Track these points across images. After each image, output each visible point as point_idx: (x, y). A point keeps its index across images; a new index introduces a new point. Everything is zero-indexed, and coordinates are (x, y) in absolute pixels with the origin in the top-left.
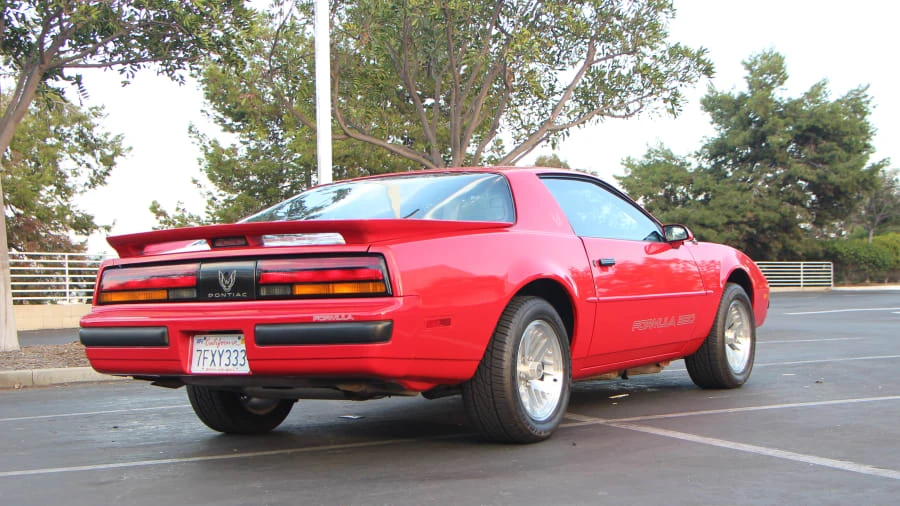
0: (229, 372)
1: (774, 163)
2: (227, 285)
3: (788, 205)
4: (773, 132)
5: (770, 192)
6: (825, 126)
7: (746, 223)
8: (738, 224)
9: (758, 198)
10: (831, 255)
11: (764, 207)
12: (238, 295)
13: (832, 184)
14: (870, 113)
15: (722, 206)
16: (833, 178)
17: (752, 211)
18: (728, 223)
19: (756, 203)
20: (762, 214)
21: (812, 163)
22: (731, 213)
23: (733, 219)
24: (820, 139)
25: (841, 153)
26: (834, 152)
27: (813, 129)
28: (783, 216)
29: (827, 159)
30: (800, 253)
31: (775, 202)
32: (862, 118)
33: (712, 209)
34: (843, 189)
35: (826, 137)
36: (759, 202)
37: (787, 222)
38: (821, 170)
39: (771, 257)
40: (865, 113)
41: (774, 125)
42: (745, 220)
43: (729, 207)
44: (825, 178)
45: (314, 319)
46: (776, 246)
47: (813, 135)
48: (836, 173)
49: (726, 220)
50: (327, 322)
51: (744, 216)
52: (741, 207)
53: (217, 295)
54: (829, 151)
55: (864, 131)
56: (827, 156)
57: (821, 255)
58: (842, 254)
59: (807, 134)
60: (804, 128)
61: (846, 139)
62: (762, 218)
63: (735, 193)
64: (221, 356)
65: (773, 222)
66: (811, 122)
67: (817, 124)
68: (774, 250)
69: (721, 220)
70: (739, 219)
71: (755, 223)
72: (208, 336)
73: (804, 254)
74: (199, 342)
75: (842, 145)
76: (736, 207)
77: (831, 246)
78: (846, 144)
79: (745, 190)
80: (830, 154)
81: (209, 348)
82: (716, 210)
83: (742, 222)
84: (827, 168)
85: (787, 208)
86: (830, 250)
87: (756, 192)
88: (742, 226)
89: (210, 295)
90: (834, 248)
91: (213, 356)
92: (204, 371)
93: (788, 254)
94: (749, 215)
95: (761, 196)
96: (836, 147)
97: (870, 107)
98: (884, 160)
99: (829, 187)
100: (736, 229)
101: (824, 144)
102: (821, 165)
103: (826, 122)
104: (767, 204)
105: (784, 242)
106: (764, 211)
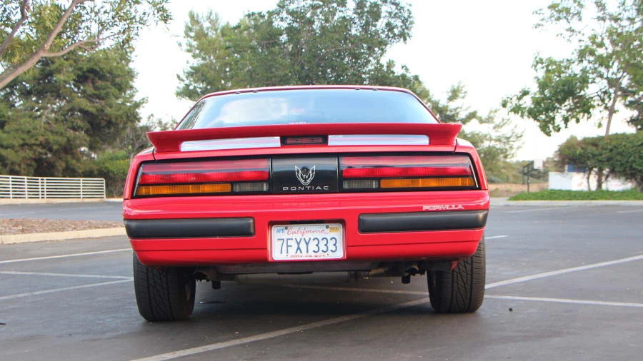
0: (318, 258)
1: (59, 96)
2: (305, 180)
3: (72, 131)
4: (59, 71)
5: (56, 120)
6: (101, 69)
7: (38, 145)
8: (30, 146)
9: (47, 125)
10: (103, 173)
11: (52, 132)
12: (319, 188)
13: (107, 116)
14: (133, 61)
15: (17, 130)
16: (108, 110)
17: (42, 135)
18: (22, 146)
19: (45, 129)
20: (52, 138)
21: (90, 98)
22: (24, 136)
23: (27, 141)
24: (97, 79)
25: (114, 90)
26: (109, 90)
27: (91, 71)
28: (69, 140)
29: (103, 95)
30: (80, 171)
31: (61, 128)
32: (127, 65)
33: (8, 133)
34: (114, 120)
35: (102, 78)
36: (48, 128)
37: (71, 145)
38: (98, 104)
39: (56, 173)
40: (130, 61)
41: (60, 65)
42: (38, 142)
43: (23, 132)
44: (102, 111)
45: (424, 209)
46: (61, 165)
47: (91, 75)
48: (111, 107)
49: (21, 142)
50: (437, 211)
51: (36, 140)
52: (33, 132)
53: (293, 188)
54: (104, 89)
55: (131, 75)
56: (103, 92)
57: (96, 173)
58: (113, 172)
59: (88, 74)
60: (85, 69)
61: (118, 80)
62: (52, 141)
63: (28, 120)
64: (307, 244)
65: (60, 145)
66: (91, 65)
67: (95, 67)
68: (60, 168)
69: (16, 143)
70: (33, 141)
71: (46, 146)
72: (289, 226)
73: (83, 173)
74: (278, 231)
75: (114, 84)
76: (29, 132)
77: (102, 165)
78: (118, 84)
79: (36, 118)
80: (105, 91)
81: (294, 236)
82: (12, 133)
83: (34, 145)
84: (103, 102)
85: (71, 133)
86: (103, 169)
87: (44, 119)
88: (35, 147)
89: (284, 189)
90: (106, 168)
91: (298, 244)
92: (289, 258)
93: (70, 172)
94: (41, 139)
95: (49, 123)
96: (110, 86)
97: (133, 56)
98: (144, 99)
99: (105, 118)
100: (30, 150)
101: (99, 83)
102: (97, 100)
103: (103, 66)
104: (55, 130)
105: (67, 162)
106: (53, 135)
